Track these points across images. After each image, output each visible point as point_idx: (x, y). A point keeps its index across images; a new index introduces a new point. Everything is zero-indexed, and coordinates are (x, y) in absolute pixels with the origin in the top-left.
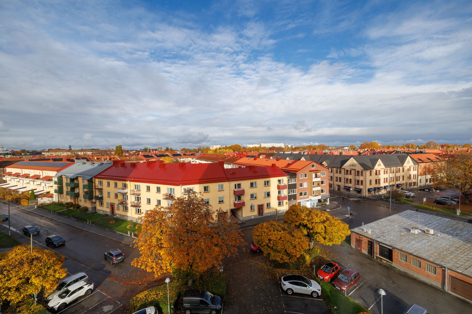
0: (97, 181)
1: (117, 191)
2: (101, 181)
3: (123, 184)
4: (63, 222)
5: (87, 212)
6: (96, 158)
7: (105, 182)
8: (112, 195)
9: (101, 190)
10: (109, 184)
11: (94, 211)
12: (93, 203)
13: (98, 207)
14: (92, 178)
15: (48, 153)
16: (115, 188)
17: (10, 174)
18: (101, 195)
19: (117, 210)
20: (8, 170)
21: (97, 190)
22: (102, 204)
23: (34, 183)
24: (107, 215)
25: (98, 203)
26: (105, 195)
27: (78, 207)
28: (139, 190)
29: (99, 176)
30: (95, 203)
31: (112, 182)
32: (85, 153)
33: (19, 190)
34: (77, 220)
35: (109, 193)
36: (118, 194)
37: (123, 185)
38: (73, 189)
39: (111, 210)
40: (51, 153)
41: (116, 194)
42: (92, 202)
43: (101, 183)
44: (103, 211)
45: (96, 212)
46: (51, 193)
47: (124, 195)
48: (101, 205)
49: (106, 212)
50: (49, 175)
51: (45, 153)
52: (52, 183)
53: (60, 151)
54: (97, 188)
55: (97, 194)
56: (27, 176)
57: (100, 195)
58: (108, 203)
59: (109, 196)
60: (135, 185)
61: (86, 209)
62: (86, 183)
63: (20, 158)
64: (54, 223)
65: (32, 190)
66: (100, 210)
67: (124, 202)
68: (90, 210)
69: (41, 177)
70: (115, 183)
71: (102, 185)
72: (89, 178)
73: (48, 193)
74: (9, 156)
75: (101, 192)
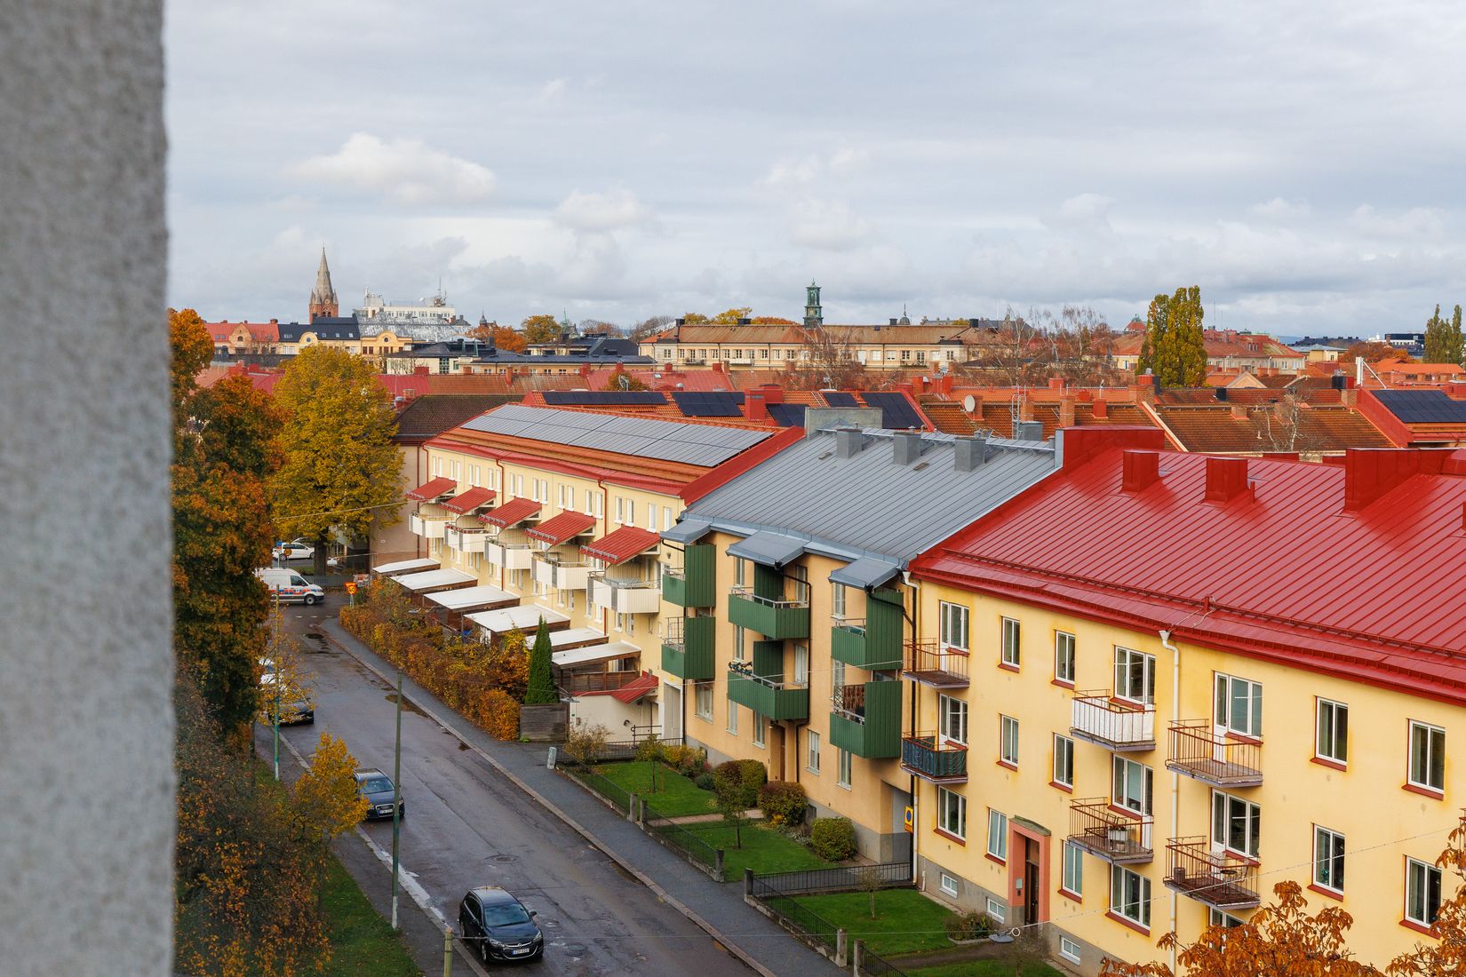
0: (931, 602)
1: (1066, 714)
2: (957, 611)
3: (1123, 653)
4: (685, 911)
5: (846, 863)
6: (969, 405)
7: (986, 616)
8: (1036, 755)
9: (952, 689)
10: (1013, 644)
11: (899, 874)
12: (896, 800)
13: (931, 848)
14: (900, 574)
15: (673, 348)
16: (1060, 690)
17: (441, 495)
18: (955, 734)
19: (1062, 892)
20: (442, 463)
21: (926, 688)
22: (954, 817)
23: (555, 574)
24: (981, 926)
25: (927, 807)
26: (982, 746)
27: (799, 811)
28: (1249, 733)
29: (946, 565)
30: (909, 798)
31: (1039, 629)
32: (913, 358)
33: (478, 617)
34: (775, 919)
35: (1010, 726)
36: (1081, 747)
37: (1122, 669)
38: (773, 652)
39: (1020, 884)
40: (693, 352)
41: (1061, 741)
42: (890, 789)
43: (957, 626)
44: (960, 882)
45: (910, 886)
46: (644, 666)
47: (1120, 763)
48: (946, 830)
49: (986, 896)
50: (639, 524)
51: (660, 348)
52: (649, 596)
53: (745, 331)
54: (927, 665)
55: (928, 721)
56: (521, 519)
57: (947, 737)
58: (1003, 817)
59: (1008, 761)
60: (1222, 681)
61: (844, 841)
62: (856, 612)
63: (514, 377)
64: (632, 904)
65: (543, 630)
66: (943, 871)
67: (1115, 828)
68: (874, 852)
69: (598, 533)
70: (1063, 638)
71: (967, 646)
72: (875, 569)
73: (630, 661)
74: (462, 362)
75: (955, 706)
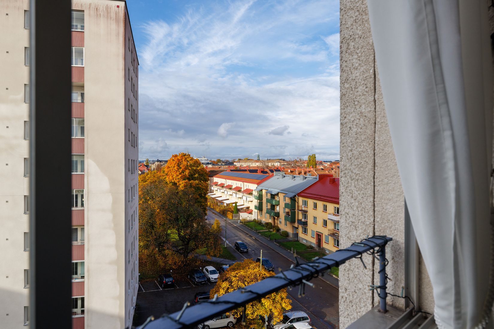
0: (301, 200)
1: (327, 216)
2: (305, 201)
3: (335, 208)
5: (287, 238)
7: (311, 202)
8: (320, 222)
9: (305, 213)
10: (315, 206)
11: (296, 239)
12: (294, 228)
13: (301, 235)
14: (295, 196)
16: (324, 213)
17: (216, 184)
18: (305, 219)
19: (325, 242)
20: (216, 179)
21: (300, 212)
22: (305, 231)
23: (236, 195)
24: (311, 247)
25: (300, 230)
26: (310, 220)
27: (278, 230)
29: (303, 194)
30: (297, 228)
31: (320, 204)
33: (224, 201)
34: (280, 246)
35: (315, 218)
36: (328, 222)
37: (335, 210)
38: (273, 207)
39: (317, 241)
41: (324, 220)
42: (294, 227)
43: (305, 203)
44: (307, 241)
45: (298, 241)
46: (250, 208)
47: (335, 224)
48: (304, 233)
49: (311, 243)
50: (249, 188)
52: (252, 198)
54: (300, 209)
55: (301, 217)
56: (230, 187)
57: (304, 219)
58: (314, 231)
59: (315, 222)
61: (286, 234)
62: (288, 201)
64: (258, 243)
65: (236, 203)
66: (303, 239)
67: (336, 233)
68: (291, 236)
69: (242, 190)
70: (324, 205)
71: (307, 206)
72: (292, 195)
73: (248, 208)
74: (210, 166)
75: (305, 215)
